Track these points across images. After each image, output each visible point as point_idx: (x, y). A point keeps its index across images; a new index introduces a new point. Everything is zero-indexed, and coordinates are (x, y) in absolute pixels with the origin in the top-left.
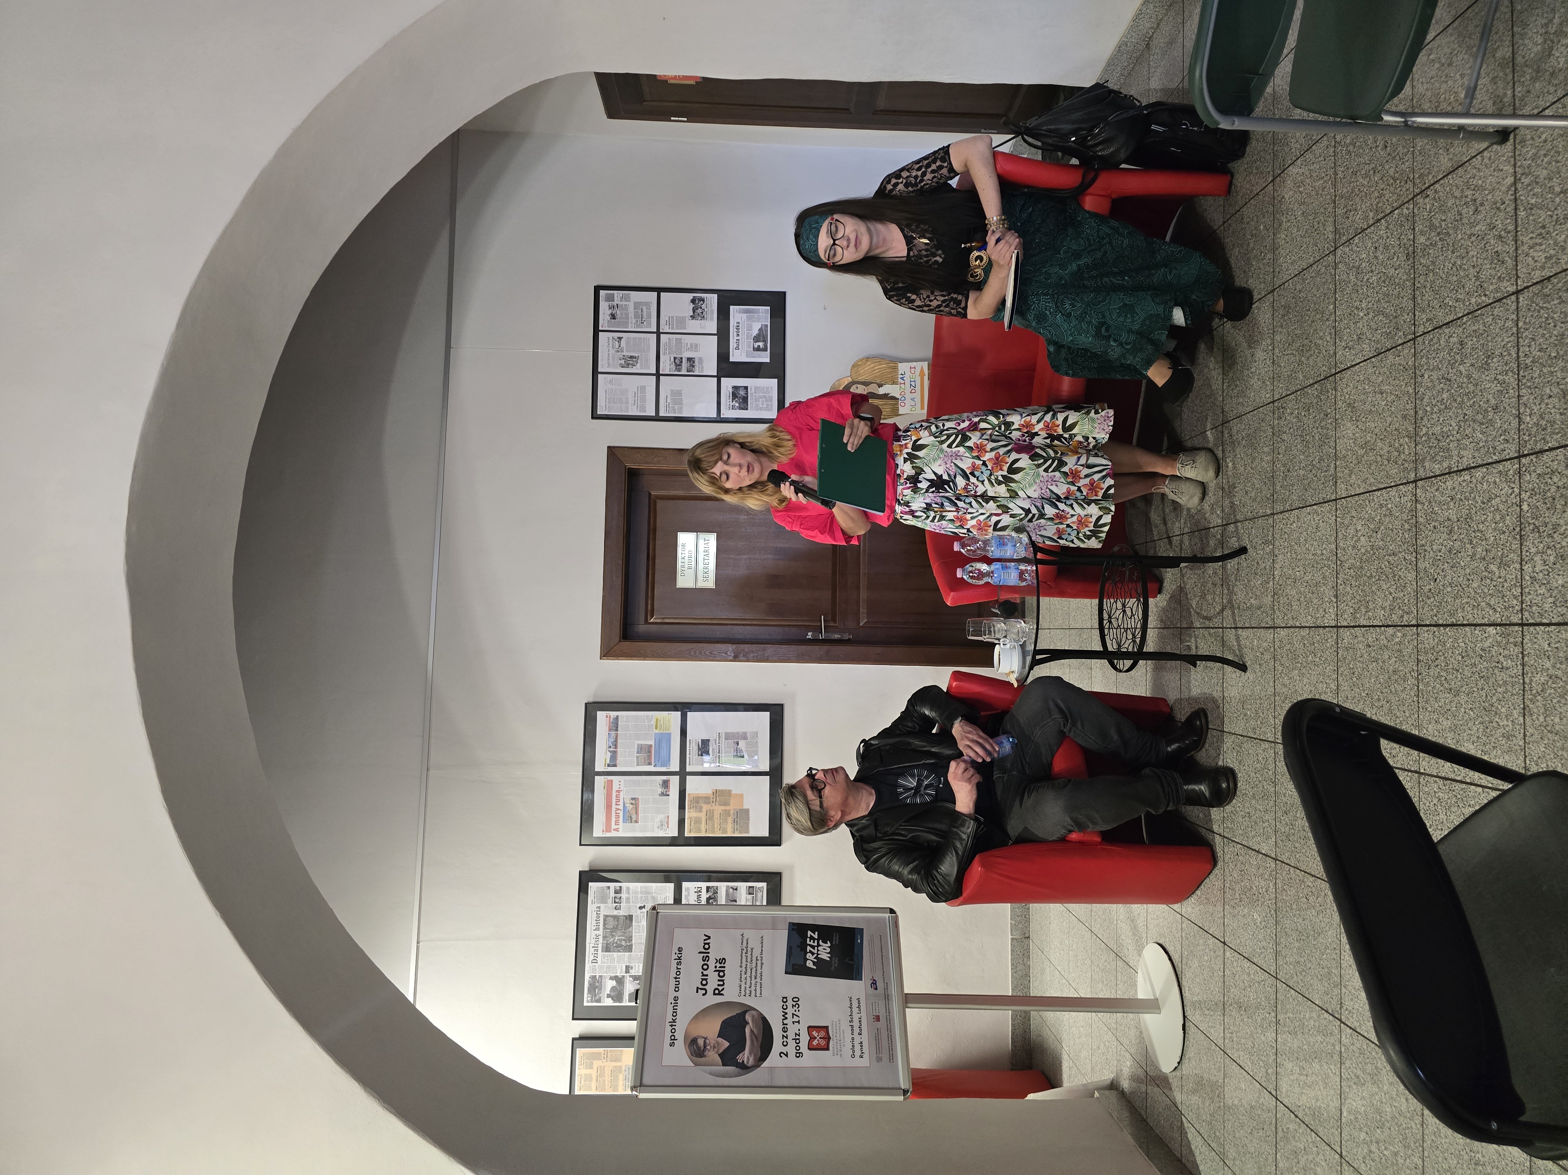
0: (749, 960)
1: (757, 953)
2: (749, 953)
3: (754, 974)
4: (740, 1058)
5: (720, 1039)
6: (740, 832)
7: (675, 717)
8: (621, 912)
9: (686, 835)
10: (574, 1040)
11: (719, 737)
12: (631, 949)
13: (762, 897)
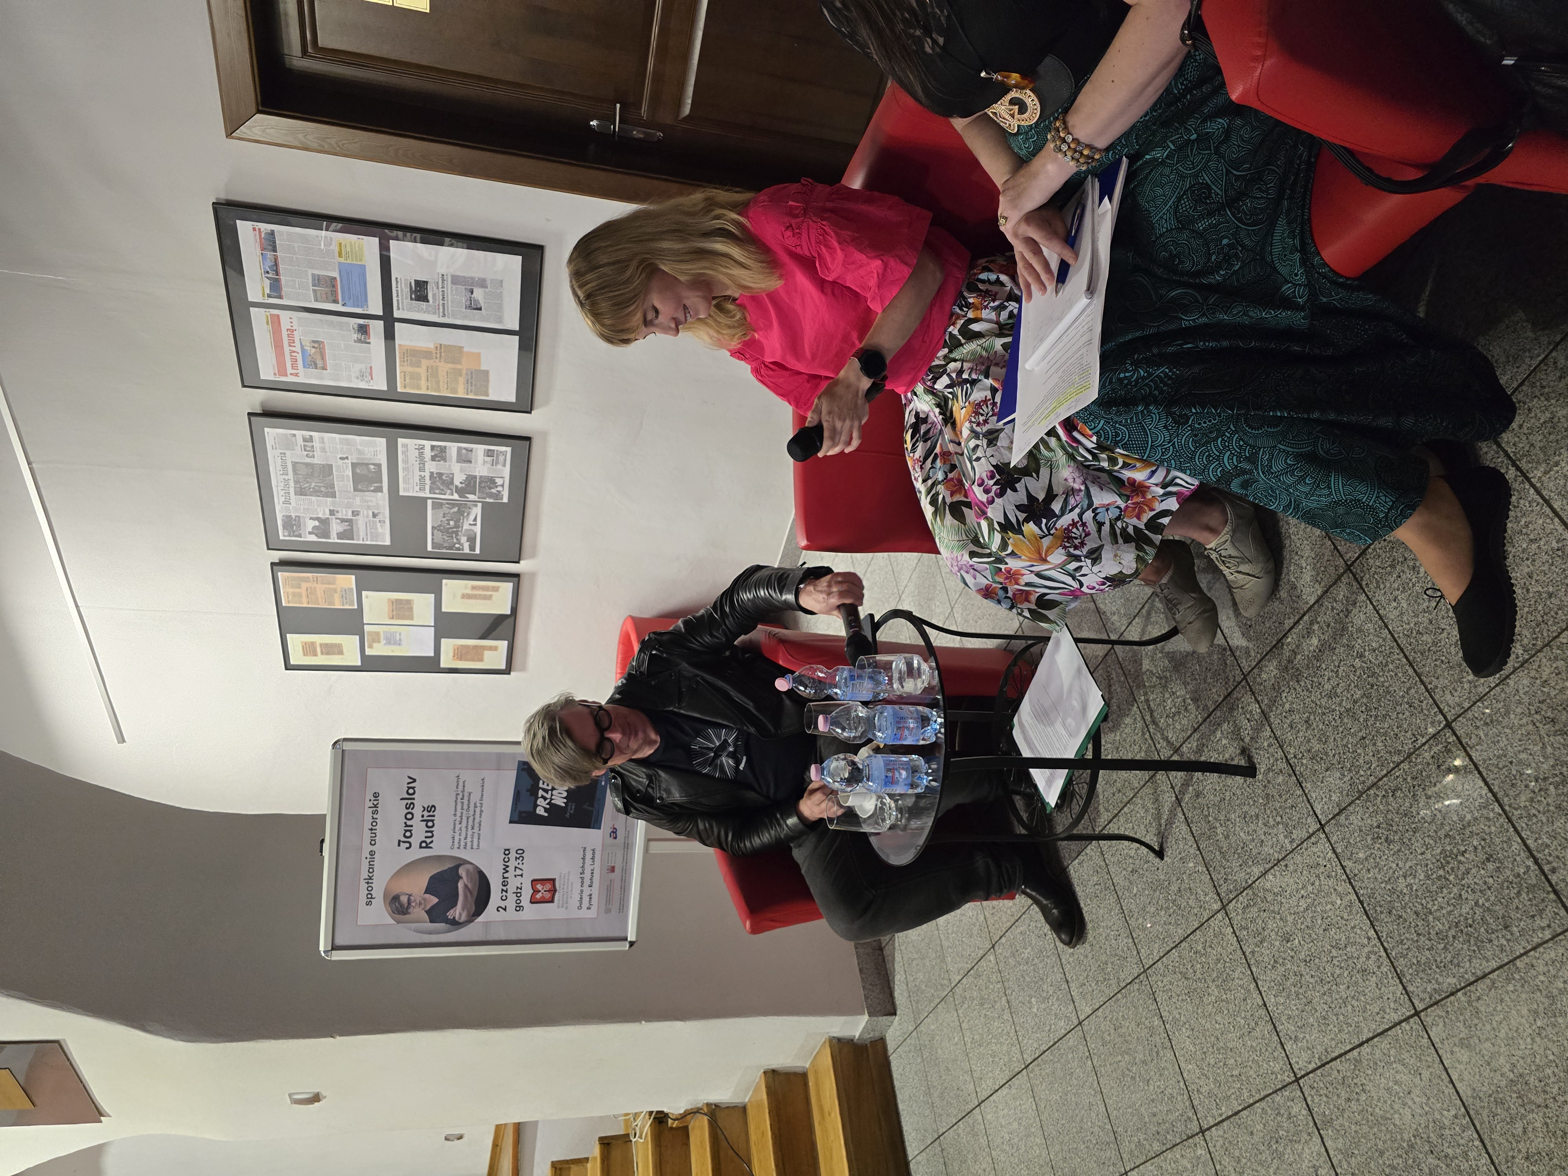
0: (465, 807)
1: (475, 798)
2: (466, 798)
3: (470, 823)
4: (450, 914)
5: (427, 896)
6: (476, 394)
7: (370, 245)
8: (316, 461)
9: (399, 390)
10: (273, 564)
11: (443, 280)
12: (333, 495)
13: (505, 460)
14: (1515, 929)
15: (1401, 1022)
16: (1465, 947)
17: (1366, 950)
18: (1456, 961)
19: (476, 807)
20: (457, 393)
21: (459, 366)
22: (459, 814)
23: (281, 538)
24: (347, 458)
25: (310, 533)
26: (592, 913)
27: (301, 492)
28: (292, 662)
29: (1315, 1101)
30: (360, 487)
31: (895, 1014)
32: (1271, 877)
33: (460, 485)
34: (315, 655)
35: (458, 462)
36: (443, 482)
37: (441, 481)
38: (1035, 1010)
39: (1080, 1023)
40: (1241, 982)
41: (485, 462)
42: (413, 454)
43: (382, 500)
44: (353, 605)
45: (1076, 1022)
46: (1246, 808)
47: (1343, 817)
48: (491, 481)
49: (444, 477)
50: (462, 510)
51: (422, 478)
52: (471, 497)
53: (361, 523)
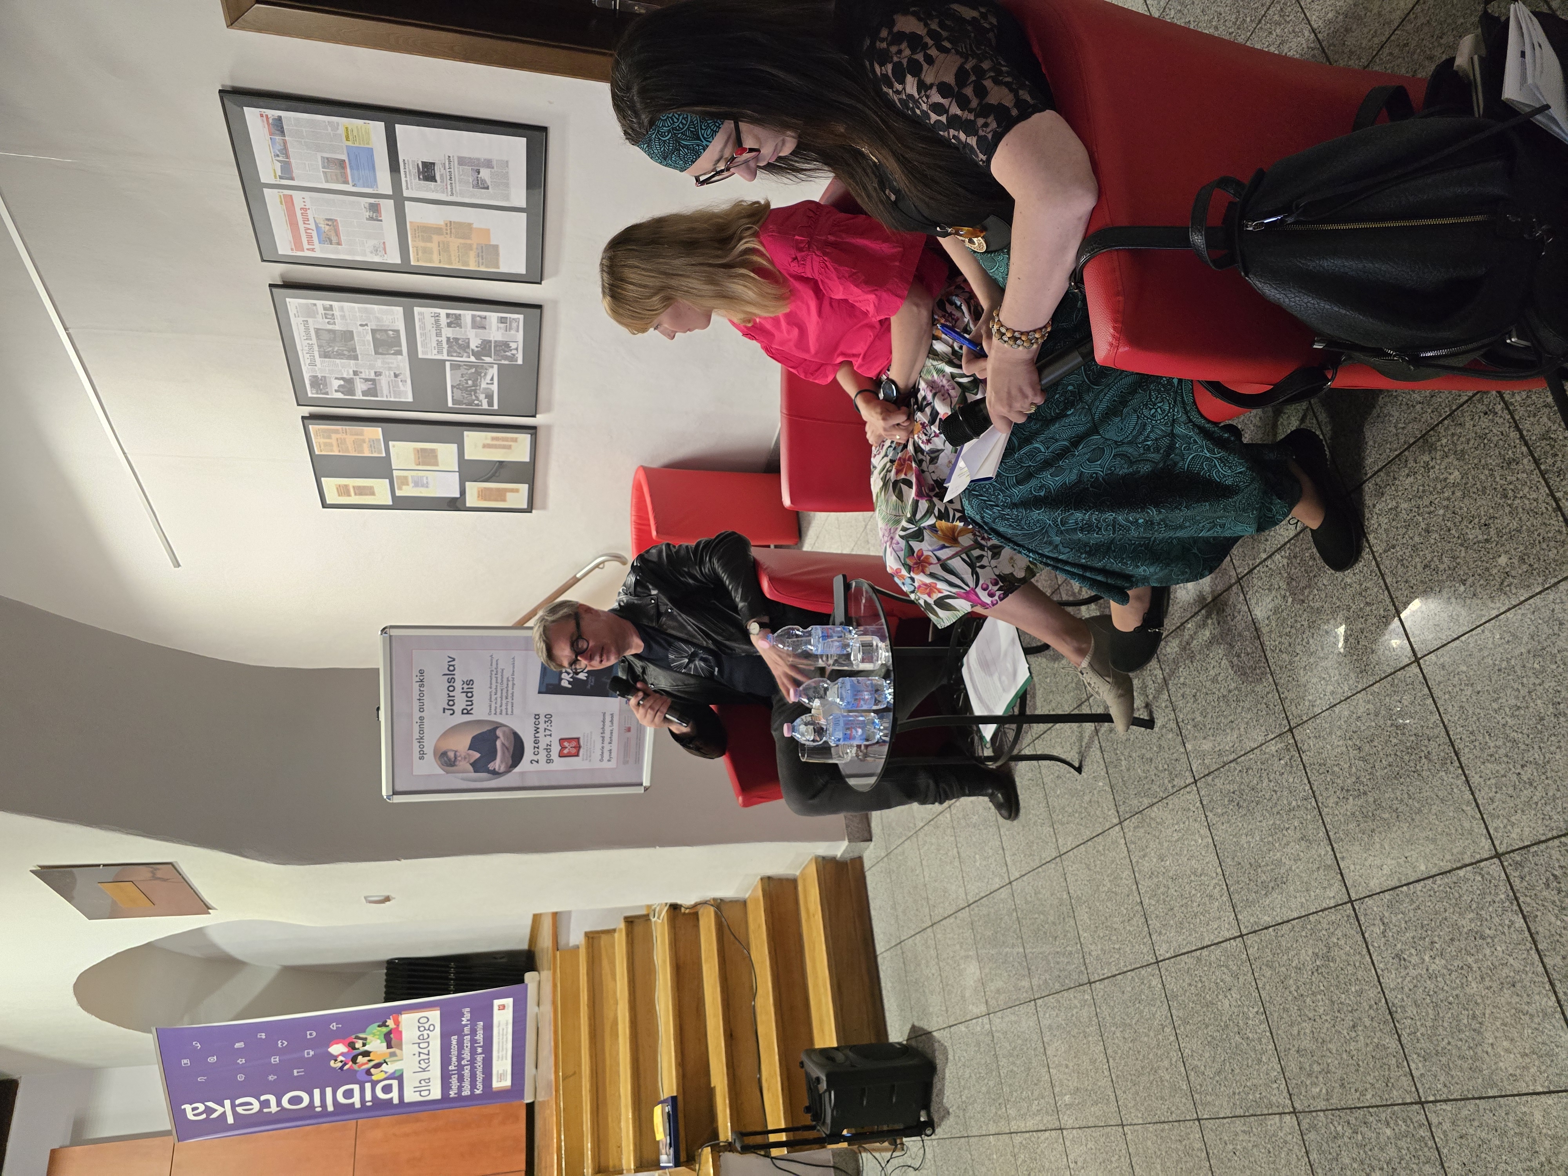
0: (499, 681)
1: (507, 674)
2: (499, 674)
3: (504, 694)
4: (491, 766)
5: (471, 752)
6: (487, 267)
7: (376, 129)
8: (337, 327)
9: (412, 263)
10: (303, 418)
11: (450, 161)
12: (356, 358)
13: (518, 326)
14: (1312, 893)
15: (1230, 939)
16: (1279, 897)
17: (1214, 881)
18: (1271, 906)
19: (508, 680)
20: (468, 265)
21: (468, 242)
22: (494, 687)
23: (310, 395)
24: (367, 325)
25: (336, 391)
26: (613, 764)
27: (325, 355)
28: (328, 502)
29: (1168, 979)
30: (380, 351)
31: (871, 840)
32: (1156, 809)
33: (476, 349)
34: (349, 495)
35: (473, 328)
36: (460, 346)
37: (457, 345)
38: (978, 864)
39: (1010, 883)
40: (1127, 882)
41: (498, 328)
42: (429, 321)
43: (402, 363)
44: (381, 452)
45: (1007, 881)
46: (1144, 751)
47: (1210, 778)
48: (505, 345)
49: (460, 342)
50: (479, 371)
51: (439, 343)
52: (487, 359)
53: (384, 383)
